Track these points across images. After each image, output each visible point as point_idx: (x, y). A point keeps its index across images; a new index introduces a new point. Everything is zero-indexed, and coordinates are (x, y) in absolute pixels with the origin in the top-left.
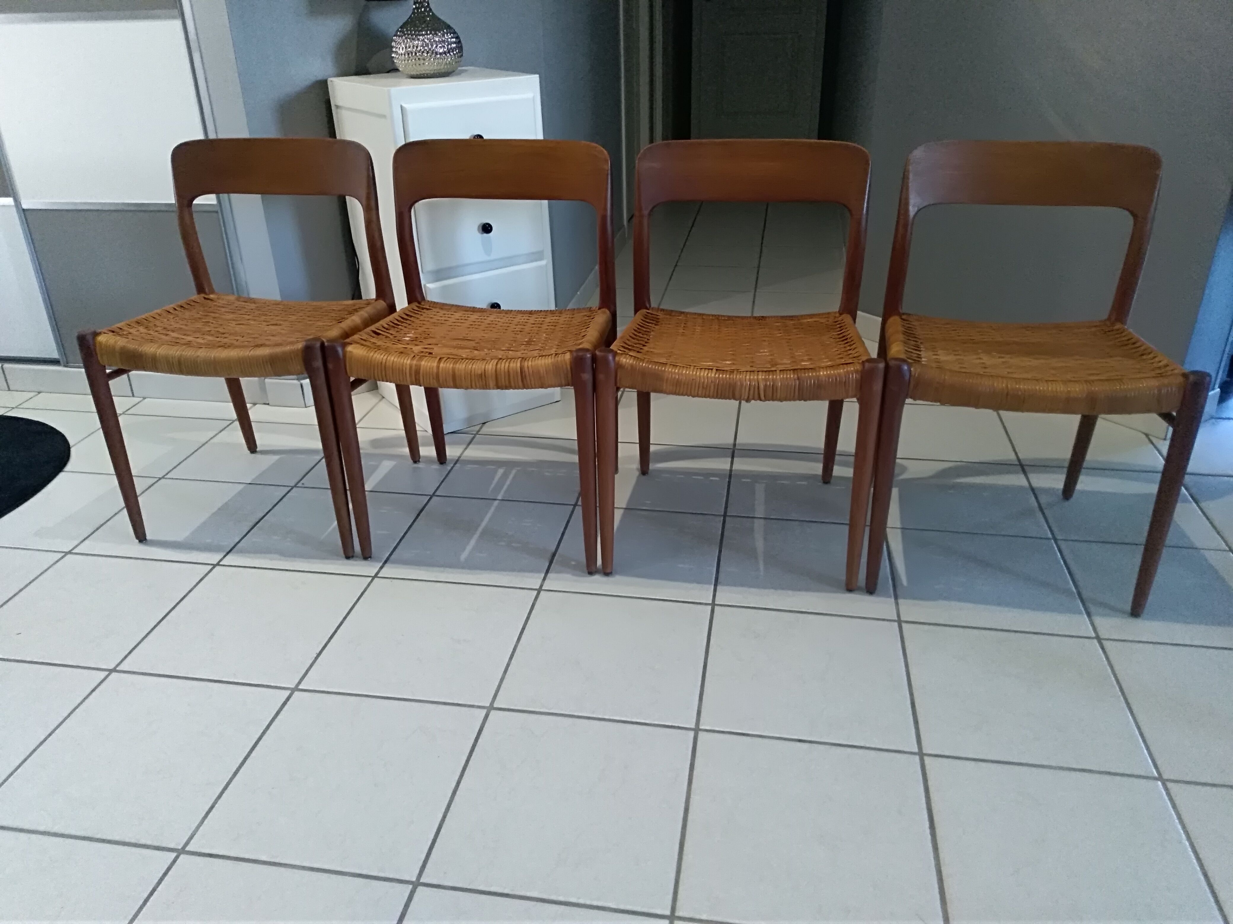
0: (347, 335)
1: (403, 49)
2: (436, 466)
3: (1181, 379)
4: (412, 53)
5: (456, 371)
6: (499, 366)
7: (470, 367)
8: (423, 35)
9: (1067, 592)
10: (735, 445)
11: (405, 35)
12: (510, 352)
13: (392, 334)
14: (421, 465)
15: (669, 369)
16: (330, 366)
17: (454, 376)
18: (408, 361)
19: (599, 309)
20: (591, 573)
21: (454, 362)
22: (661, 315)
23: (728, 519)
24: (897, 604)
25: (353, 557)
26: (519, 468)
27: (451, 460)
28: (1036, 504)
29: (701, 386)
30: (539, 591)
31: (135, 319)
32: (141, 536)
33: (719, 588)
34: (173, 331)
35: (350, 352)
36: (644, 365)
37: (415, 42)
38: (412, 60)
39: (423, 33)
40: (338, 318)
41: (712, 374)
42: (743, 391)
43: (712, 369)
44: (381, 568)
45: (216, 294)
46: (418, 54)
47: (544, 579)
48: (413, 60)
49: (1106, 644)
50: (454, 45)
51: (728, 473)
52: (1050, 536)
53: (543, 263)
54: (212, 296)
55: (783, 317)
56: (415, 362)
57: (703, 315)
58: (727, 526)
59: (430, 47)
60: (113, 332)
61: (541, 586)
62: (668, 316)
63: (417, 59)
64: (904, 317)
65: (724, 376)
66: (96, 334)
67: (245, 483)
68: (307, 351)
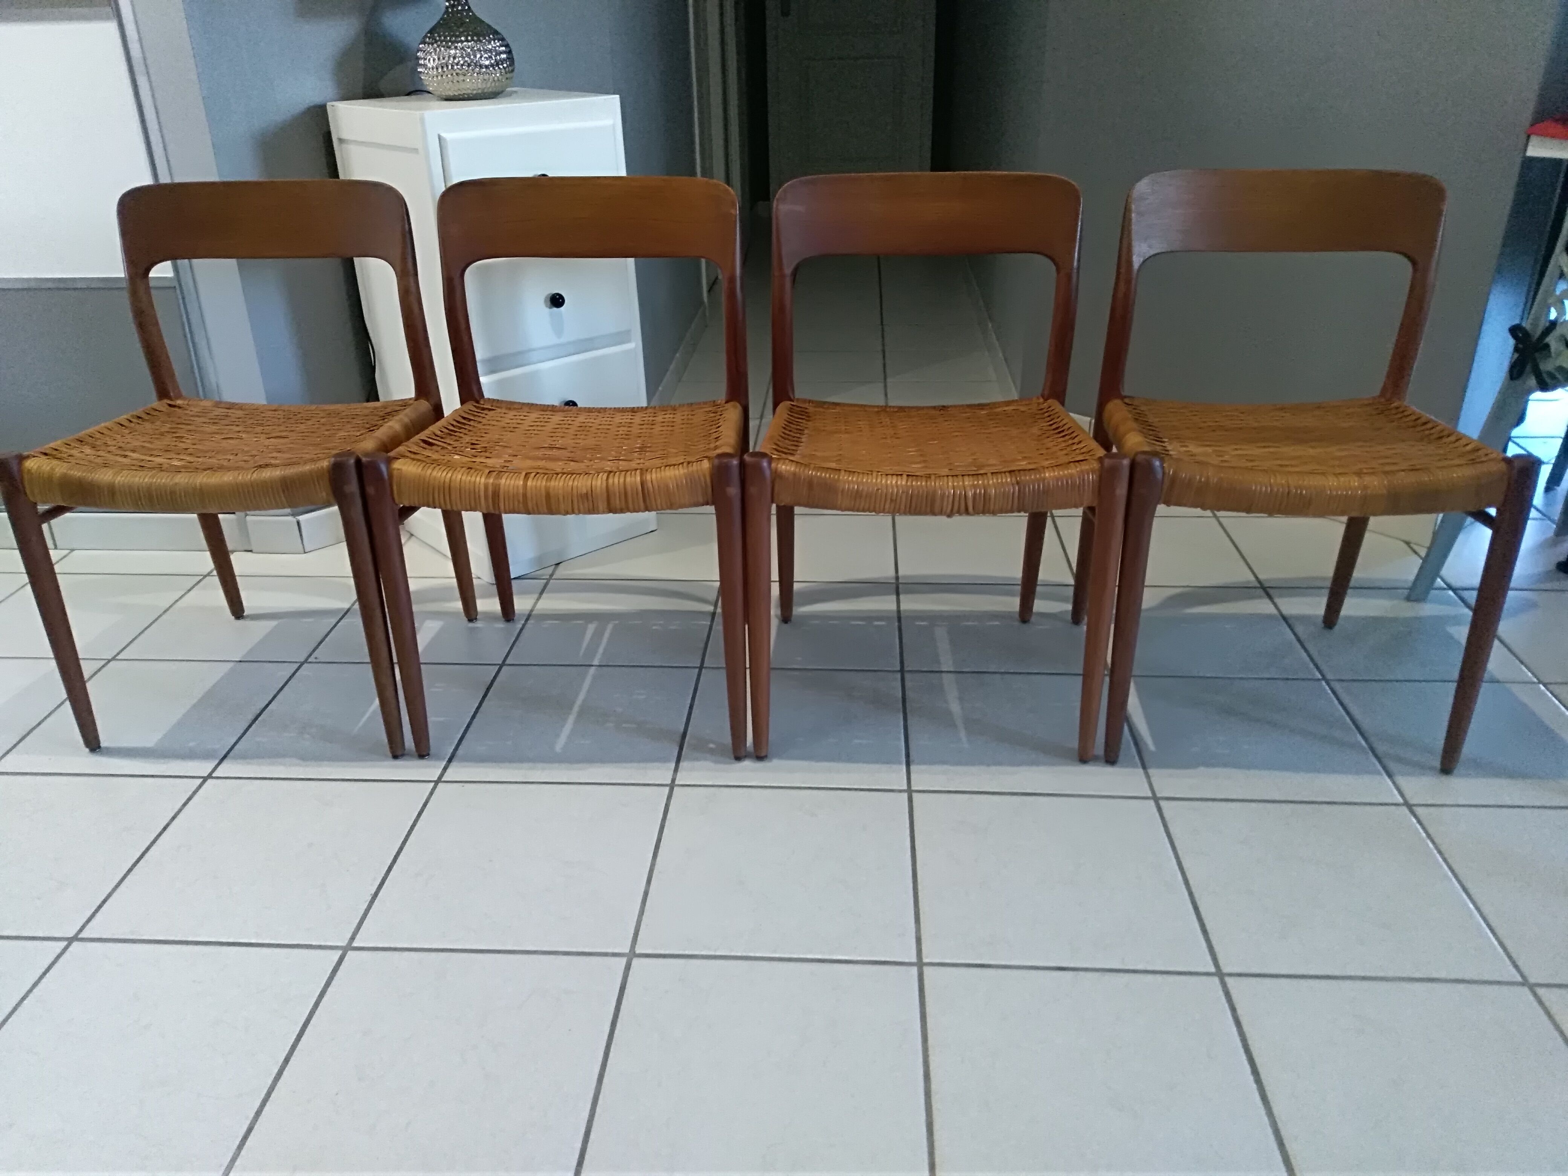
0: (389, 446)
1: (434, 60)
2: (501, 625)
3: (1503, 466)
4: (447, 66)
5: (551, 490)
6: (611, 481)
7: (570, 483)
8: (462, 42)
9: (1354, 746)
10: (897, 578)
11: (436, 42)
12: (621, 463)
13: (449, 444)
14: (478, 624)
15: (844, 476)
16: (371, 490)
17: (548, 496)
18: (480, 480)
19: (726, 402)
20: (738, 758)
21: (547, 479)
22: (811, 409)
23: (908, 676)
24: (1148, 777)
25: (403, 755)
26: (617, 622)
27: (521, 615)
28: (1293, 637)
29: (889, 497)
30: (672, 786)
31: (77, 436)
32: (92, 742)
33: (913, 768)
34: (133, 451)
35: (398, 470)
36: (810, 472)
37: (451, 51)
38: (447, 76)
39: (463, 38)
40: (368, 426)
41: (902, 482)
42: (945, 504)
43: (901, 475)
44: (445, 769)
45: (184, 399)
46: (455, 67)
47: (676, 770)
48: (449, 76)
49: (1419, 811)
50: (504, 56)
51: (895, 615)
52: (1320, 677)
53: (631, 346)
54: (179, 402)
55: (969, 406)
56: (491, 481)
57: (865, 406)
58: (908, 684)
59: (472, 57)
60: (46, 454)
61: (673, 780)
62: (821, 410)
63: (454, 74)
64: (1127, 401)
65: (919, 483)
66: (21, 458)
67: (233, 661)
68: (337, 471)
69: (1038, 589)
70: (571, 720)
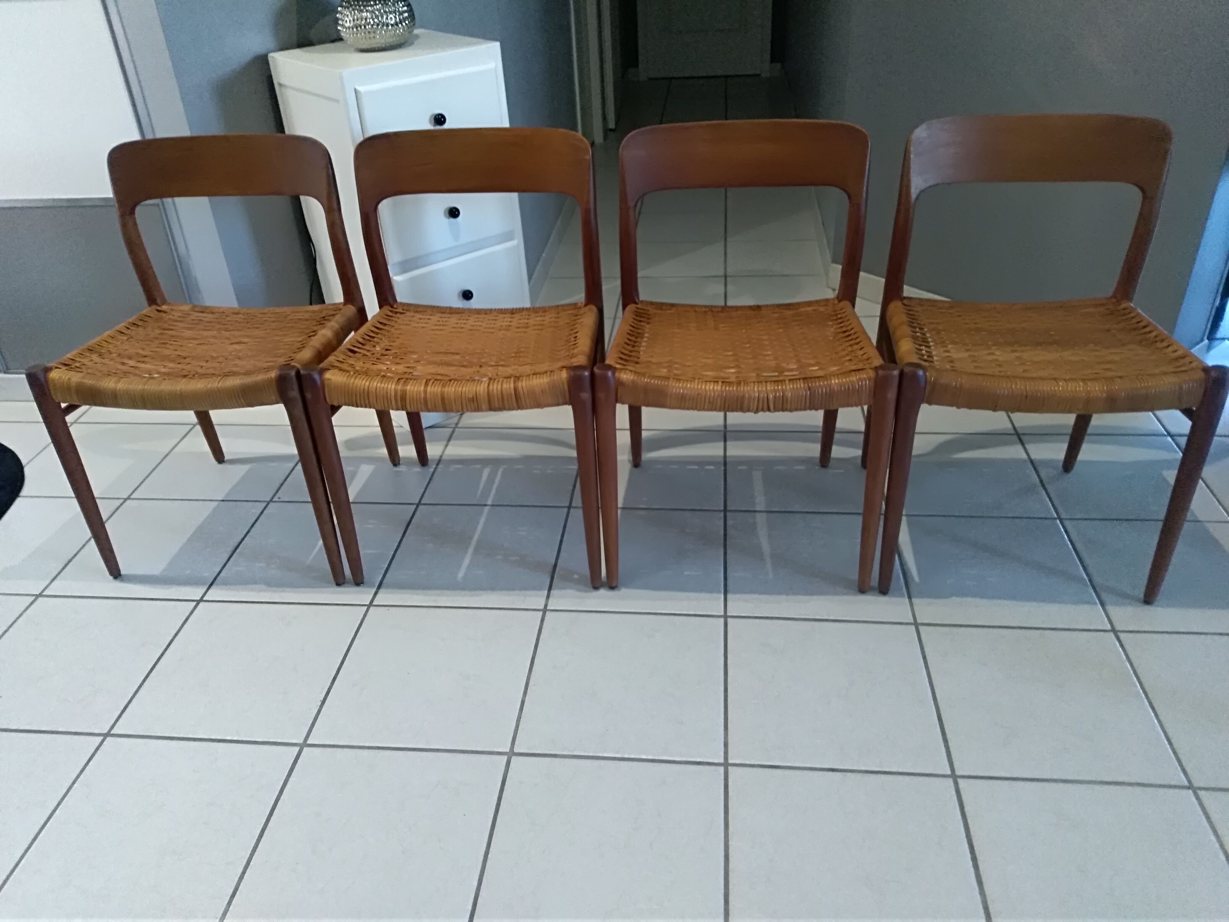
0: (321, 355)
1: (350, 21)
2: (418, 469)
3: (1201, 375)
4: (361, 27)
5: (446, 395)
6: (491, 387)
7: (460, 389)
8: (371, 6)
9: (1078, 578)
10: (725, 426)
11: (351, 6)
12: (500, 368)
13: (368, 351)
14: (402, 468)
15: (672, 383)
16: (309, 396)
17: (443, 399)
18: (392, 387)
19: (586, 305)
20: (596, 588)
21: (442, 385)
22: (652, 310)
23: (728, 514)
24: (911, 605)
25: (344, 583)
26: (505, 466)
27: (433, 460)
28: (1038, 480)
29: (707, 398)
30: (545, 610)
32: (115, 572)
33: (729, 596)
35: (329, 379)
36: (646, 380)
37: (363, 14)
38: (361, 34)
39: (372, 3)
40: (307, 331)
41: (718, 387)
42: (752, 404)
43: (717, 381)
44: (376, 594)
45: (169, 304)
46: (367, 27)
47: (548, 597)
48: (363, 34)
49: (1122, 636)
50: (406, 15)
51: (722, 460)
52: (1056, 516)
53: (514, 243)
54: (164, 307)
55: (779, 306)
56: (399, 387)
57: (696, 306)
58: (729, 522)
59: (380, 19)
60: (65, 365)
61: (546, 606)
62: (659, 311)
63: (367, 33)
64: (905, 302)
65: (731, 388)
66: (47, 370)
67: (217, 500)
68: (282, 382)
69: (837, 436)
70: (471, 550)
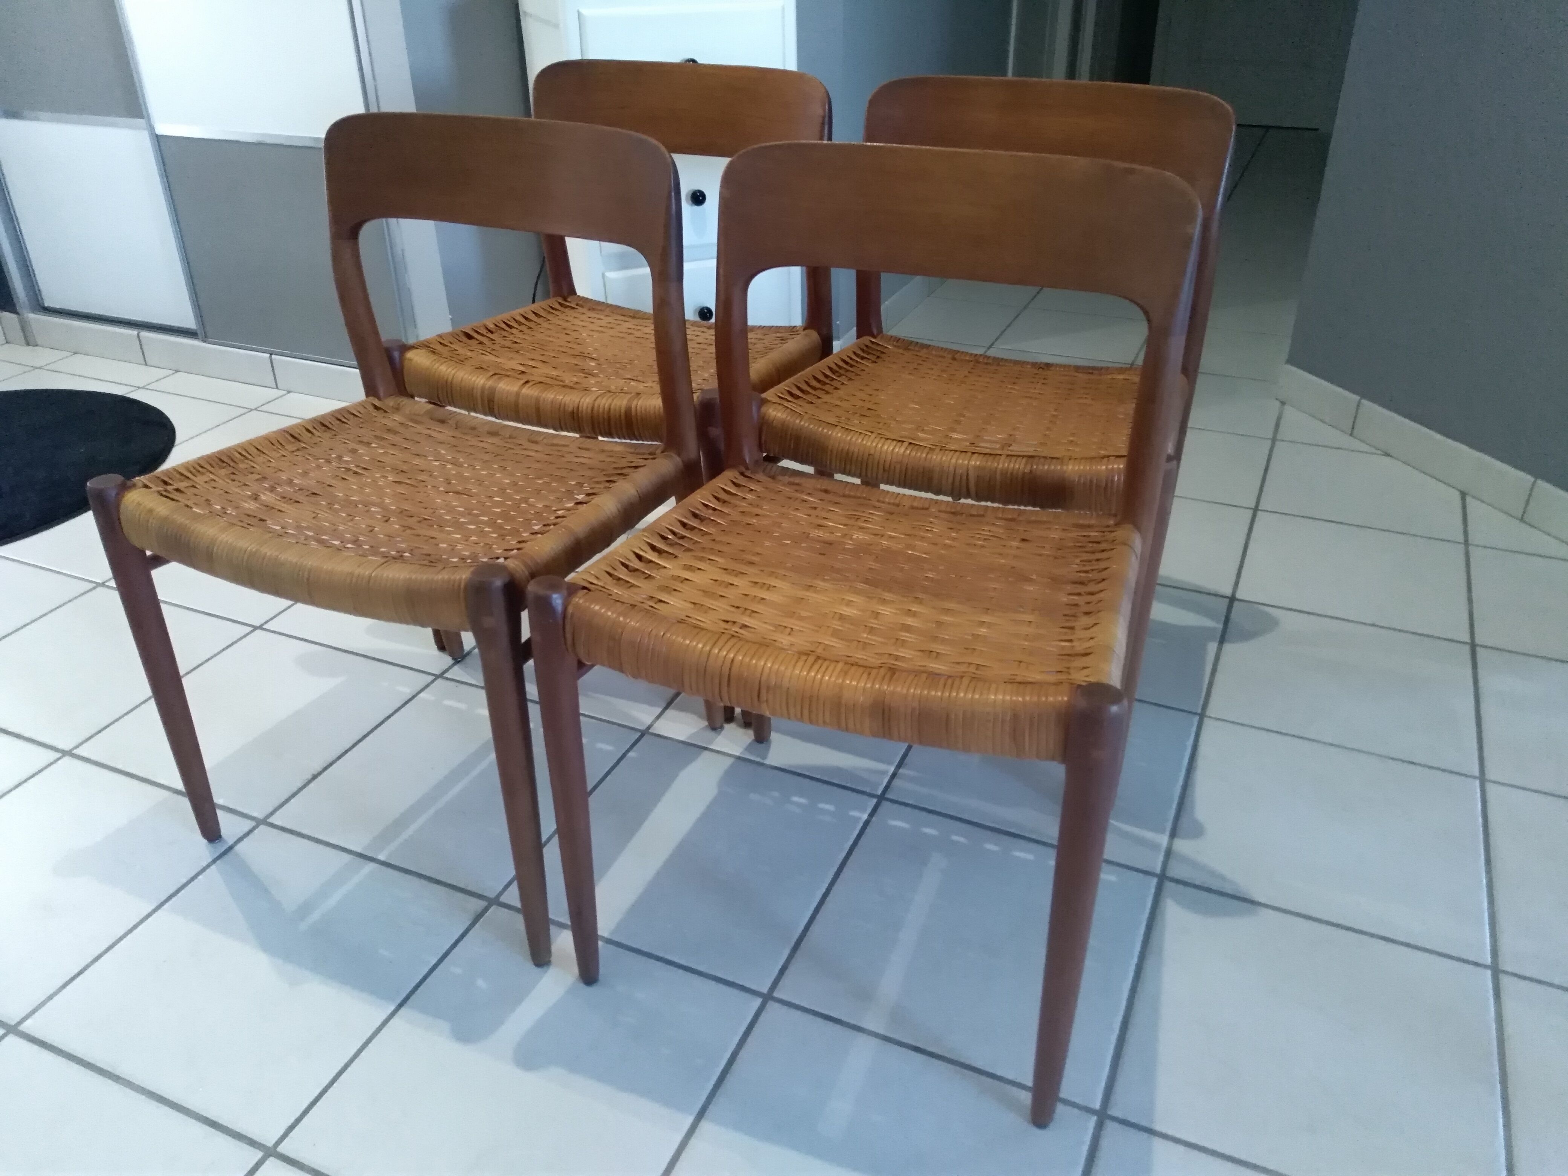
7: (560, 398)
22: (893, 349)
30: (645, 733)
35: (411, 360)
41: (900, 450)
43: (903, 442)
44: (454, 665)
49: (1506, 981)
52: (1477, 773)
61: (650, 727)
65: (919, 454)
